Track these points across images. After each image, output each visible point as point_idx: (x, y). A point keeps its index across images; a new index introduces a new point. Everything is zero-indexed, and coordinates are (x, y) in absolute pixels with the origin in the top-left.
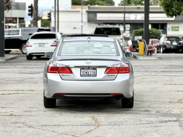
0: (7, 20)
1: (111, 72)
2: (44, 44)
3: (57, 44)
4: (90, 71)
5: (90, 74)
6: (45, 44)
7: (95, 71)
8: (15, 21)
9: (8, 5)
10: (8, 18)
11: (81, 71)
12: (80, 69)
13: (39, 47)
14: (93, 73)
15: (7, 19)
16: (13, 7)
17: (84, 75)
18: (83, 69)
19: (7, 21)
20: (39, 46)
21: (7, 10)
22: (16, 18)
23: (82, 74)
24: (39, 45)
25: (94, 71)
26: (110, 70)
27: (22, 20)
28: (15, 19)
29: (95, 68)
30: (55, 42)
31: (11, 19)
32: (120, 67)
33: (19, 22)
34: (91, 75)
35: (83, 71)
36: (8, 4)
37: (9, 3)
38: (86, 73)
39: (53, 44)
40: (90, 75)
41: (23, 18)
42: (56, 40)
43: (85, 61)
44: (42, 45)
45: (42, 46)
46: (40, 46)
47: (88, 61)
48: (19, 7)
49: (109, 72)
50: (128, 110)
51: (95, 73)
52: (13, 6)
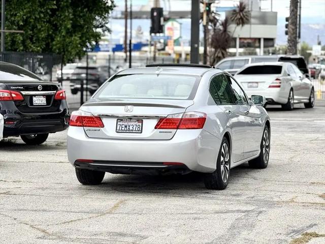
0: (243, 42)
1: (165, 127)
2: (257, 83)
3: (280, 83)
4: (132, 124)
5: (131, 128)
6: (259, 84)
7: (140, 124)
8: (257, 44)
9: (243, 17)
10: (245, 39)
11: (118, 123)
12: (116, 119)
13: (250, 89)
14: (137, 128)
15: (242, 40)
16: (252, 20)
17: (122, 130)
18: (122, 120)
19: (242, 45)
20: (248, 87)
21: (241, 25)
22: (259, 39)
23: (118, 129)
24: (250, 84)
25: (138, 124)
26: (164, 123)
27: (269, 41)
28: (257, 42)
29: (140, 119)
30: (277, 79)
31: (250, 41)
32: (182, 119)
33: (265, 47)
34: (133, 130)
35: (121, 123)
36: (241, 14)
37: (245, 14)
38: (126, 127)
39: (273, 83)
40: (131, 131)
41: (272, 40)
42: (281, 77)
43: (123, 107)
44: (255, 85)
45: (254, 87)
46: (251, 87)
47: (129, 107)
48: (266, 19)
49: (163, 127)
50: (207, 193)
51: (140, 128)
52: (255, 18)
